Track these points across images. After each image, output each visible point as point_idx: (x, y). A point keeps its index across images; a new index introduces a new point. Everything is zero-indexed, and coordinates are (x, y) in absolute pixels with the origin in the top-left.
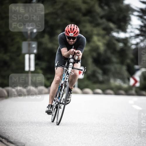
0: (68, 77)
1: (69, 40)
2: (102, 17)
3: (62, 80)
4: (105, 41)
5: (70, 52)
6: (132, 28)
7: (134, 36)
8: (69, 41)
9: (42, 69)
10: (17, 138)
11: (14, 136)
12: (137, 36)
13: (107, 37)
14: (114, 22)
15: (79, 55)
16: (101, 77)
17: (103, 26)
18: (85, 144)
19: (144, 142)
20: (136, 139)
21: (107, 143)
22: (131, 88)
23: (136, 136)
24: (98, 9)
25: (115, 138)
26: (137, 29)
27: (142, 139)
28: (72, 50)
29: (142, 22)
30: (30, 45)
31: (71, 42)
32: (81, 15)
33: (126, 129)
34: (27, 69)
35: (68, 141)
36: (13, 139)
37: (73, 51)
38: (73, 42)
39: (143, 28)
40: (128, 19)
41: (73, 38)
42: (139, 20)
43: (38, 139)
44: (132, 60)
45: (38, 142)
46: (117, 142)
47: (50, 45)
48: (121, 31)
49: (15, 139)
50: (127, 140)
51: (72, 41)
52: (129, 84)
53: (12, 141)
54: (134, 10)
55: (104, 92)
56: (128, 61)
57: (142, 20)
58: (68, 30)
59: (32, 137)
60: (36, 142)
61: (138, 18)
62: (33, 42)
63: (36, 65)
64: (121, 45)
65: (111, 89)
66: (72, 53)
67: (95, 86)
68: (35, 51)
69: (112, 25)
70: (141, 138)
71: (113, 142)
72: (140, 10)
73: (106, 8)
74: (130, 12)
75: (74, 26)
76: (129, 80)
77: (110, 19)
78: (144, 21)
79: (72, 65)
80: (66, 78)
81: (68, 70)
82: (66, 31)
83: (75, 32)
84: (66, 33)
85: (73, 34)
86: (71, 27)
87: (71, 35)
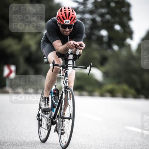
1: (63, 30)
31: (66, 31)
37: (74, 44)
38: (69, 32)
51: (68, 30)
66: (72, 47)
75: (69, 9)
79: (72, 63)
80: (65, 82)
81: (67, 70)
82: (59, 17)
83: (72, 17)
84: (58, 20)
85: (69, 21)
86: (65, 11)
87: (66, 23)
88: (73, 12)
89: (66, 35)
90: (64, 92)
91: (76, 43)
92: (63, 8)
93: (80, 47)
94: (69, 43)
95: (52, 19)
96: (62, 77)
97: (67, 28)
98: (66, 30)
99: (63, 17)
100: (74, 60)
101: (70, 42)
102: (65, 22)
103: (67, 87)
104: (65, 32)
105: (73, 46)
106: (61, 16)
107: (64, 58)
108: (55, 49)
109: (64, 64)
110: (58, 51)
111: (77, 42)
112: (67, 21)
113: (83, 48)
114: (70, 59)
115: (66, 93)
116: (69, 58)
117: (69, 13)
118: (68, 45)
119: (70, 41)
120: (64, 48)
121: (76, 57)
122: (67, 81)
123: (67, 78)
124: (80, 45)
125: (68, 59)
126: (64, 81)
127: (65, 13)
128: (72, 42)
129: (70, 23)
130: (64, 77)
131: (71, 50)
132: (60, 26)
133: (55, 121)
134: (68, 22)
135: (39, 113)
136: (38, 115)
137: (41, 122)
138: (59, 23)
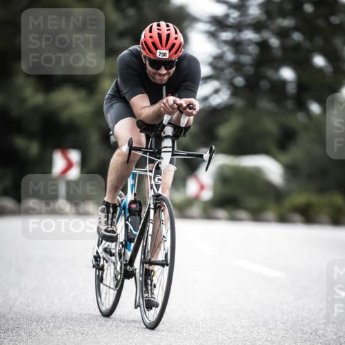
1: (154, 71)
5: (165, 107)
31: (161, 75)
37: (175, 102)
38: (166, 77)
41: (167, 64)
66: (171, 110)
73: (131, 12)
75: (168, 26)
79: (171, 145)
80: (156, 185)
81: (159, 161)
82: (145, 42)
83: (174, 45)
84: (144, 49)
85: (167, 52)
86: (159, 32)
87: (161, 57)
88: (176, 33)
89: (159, 82)
91: (179, 101)
92: (155, 24)
93: (188, 110)
94: (164, 101)
95: (131, 48)
96: (149, 174)
97: (163, 68)
98: (160, 72)
99: (154, 44)
100: (174, 137)
101: (167, 100)
102: (158, 54)
104: (157, 77)
105: (173, 108)
106: (150, 41)
107: (153, 133)
108: (135, 113)
109: (153, 147)
110: (141, 118)
111: (183, 99)
112: (164, 51)
113: (195, 112)
114: (167, 137)
115: (158, 208)
116: (164, 133)
117: (168, 35)
118: (162, 105)
119: (167, 96)
120: (153, 112)
121: (179, 131)
122: (160, 182)
123: (160, 178)
124: (188, 106)
125: (163, 135)
126: (153, 182)
127: (160, 36)
128: (171, 99)
129: (170, 57)
130: (152, 175)
131: (169, 117)
132: (147, 63)
133: (131, 269)
134: (165, 54)
135: (97, 253)
136: (95, 257)
137: (103, 273)
138: (145, 57)
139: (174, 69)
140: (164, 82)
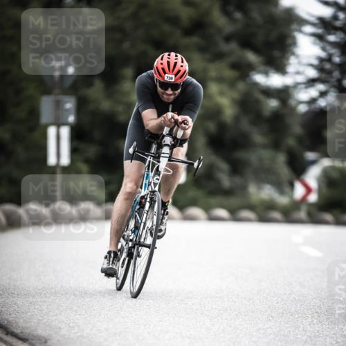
0: (157, 181)
1: (162, 91)
2: (228, 39)
3: (141, 188)
4: (236, 95)
5: (164, 121)
6: (299, 63)
7: (304, 83)
8: (163, 93)
9: (87, 161)
10: (29, 325)
11: (21, 321)
12: (311, 82)
13: (241, 86)
14: (256, 50)
15: (187, 127)
16: (226, 181)
17: (232, 59)
18: (189, 338)
19: (327, 333)
20: (309, 327)
21: (241, 335)
22: (296, 205)
23: (310, 320)
24: (219, 19)
25: (260, 326)
26: (312, 65)
27: (324, 326)
28: (170, 114)
29: (324, 49)
30: (58, 105)
31: (168, 95)
32: (178, 33)
33: (284, 304)
34: (52, 160)
35: (149, 333)
36: (19, 327)
37: (173, 117)
38: (172, 97)
39: (324, 63)
40: (289, 41)
41: (174, 86)
42: (314, 44)
43: (79, 327)
44: (300, 140)
45: (79, 334)
46: (264, 333)
47: (106, 105)
48: (273, 71)
49: (24, 328)
50: (288, 329)
51: (171, 92)
52: (291, 197)
53: (18, 331)
54: (303, 22)
55: (235, 216)
56: (291, 142)
57: (322, 44)
58: (162, 66)
59: (63, 322)
60: (75, 333)
61: (312, 39)
62: (66, 98)
63: (74, 151)
64: (273, 103)
65: (251, 208)
66: (169, 123)
67: (213, 201)
68: (71, 119)
69: (251, 57)
70: (319, 325)
71: (255, 333)
72: (316, 22)
73: (238, 15)
74: (294, 26)
75: (176, 56)
76: (292, 185)
77: (246, 42)
78: (328, 48)
79: (169, 152)
80: (154, 183)
82: (157, 68)
83: (179, 71)
85: (174, 76)
86: (169, 60)
87: (168, 80)
88: (182, 62)
89: (166, 101)
90: (148, 200)
92: (167, 54)
93: (183, 125)
94: (165, 115)
95: (149, 72)
97: (170, 89)
98: (167, 92)
99: (163, 69)
101: (167, 115)
102: (166, 78)
103: (155, 191)
104: (165, 96)
105: (171, 122)
106: (160, 67)
108: (145, 124)
112: (170, 76)
114: (166, 145)
116: (164, 142)
117: (176, 63)
118: (163, 118)
123: (158, 177)
127: (168, 63)
129: (176, 80)
131: (168, 129)
132: (158, 84)
134: (171, 78)
138: (157, 80)
139: (179, 91)
140: (170, 101)
